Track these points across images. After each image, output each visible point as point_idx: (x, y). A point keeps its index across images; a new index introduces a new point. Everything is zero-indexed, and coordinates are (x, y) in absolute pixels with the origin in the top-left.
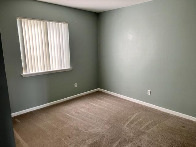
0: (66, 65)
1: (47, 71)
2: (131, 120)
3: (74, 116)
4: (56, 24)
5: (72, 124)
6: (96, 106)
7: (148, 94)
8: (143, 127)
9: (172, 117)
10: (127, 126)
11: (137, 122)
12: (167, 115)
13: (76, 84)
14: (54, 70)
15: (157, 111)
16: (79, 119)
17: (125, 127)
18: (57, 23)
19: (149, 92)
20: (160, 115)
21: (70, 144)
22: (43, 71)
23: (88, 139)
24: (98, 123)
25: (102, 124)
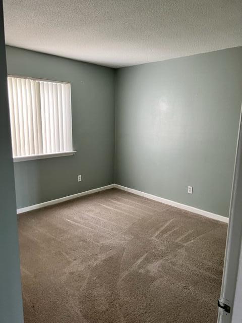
0: (67, 148)
1: (38, 155)
2: (162, 229)
3: (78, 222)
4: (52, 85)
5: (76, 233)
6: (110, 210)
7: (189, 192)
8: (180, 239)
9: (223, 225)
10: (157, 237)
11: (171, 232)
12: (215, 224)
13: (80, 176)
14: (49, 153)
15: (201, 218)
16: (86, 227)
17: (154, 238)
18: (54, 83)
19: (190, 189)
20: (205, 223)
21: (75, 260)
22: (32, 155)
23: (100, 253)
24: (115, 232)
25: (120, 233)
